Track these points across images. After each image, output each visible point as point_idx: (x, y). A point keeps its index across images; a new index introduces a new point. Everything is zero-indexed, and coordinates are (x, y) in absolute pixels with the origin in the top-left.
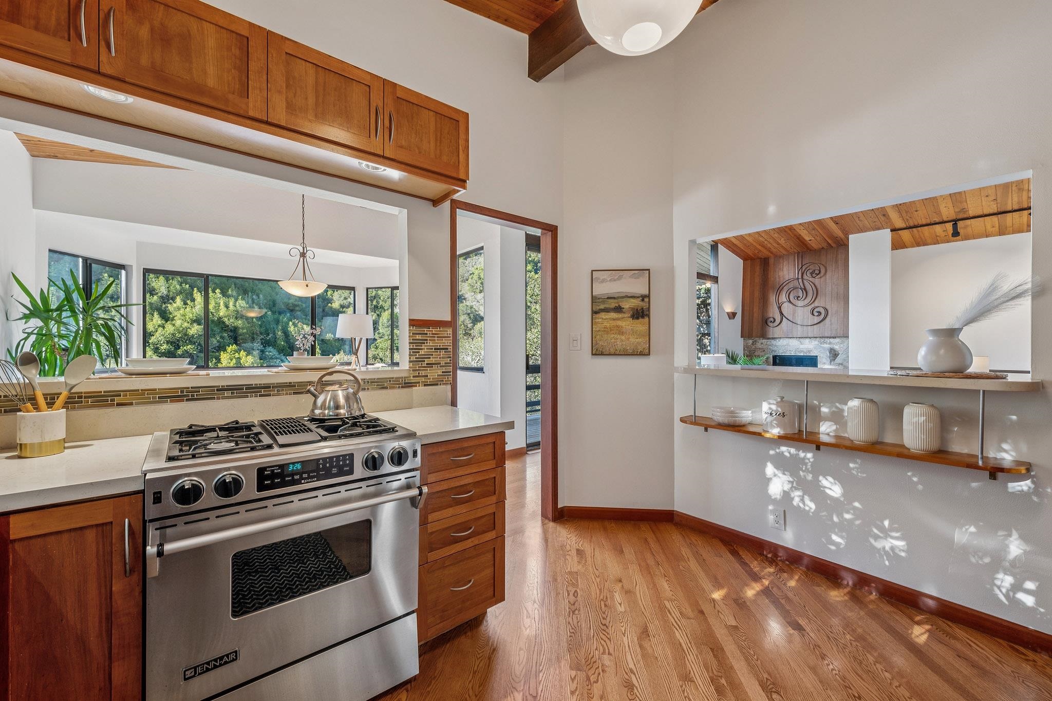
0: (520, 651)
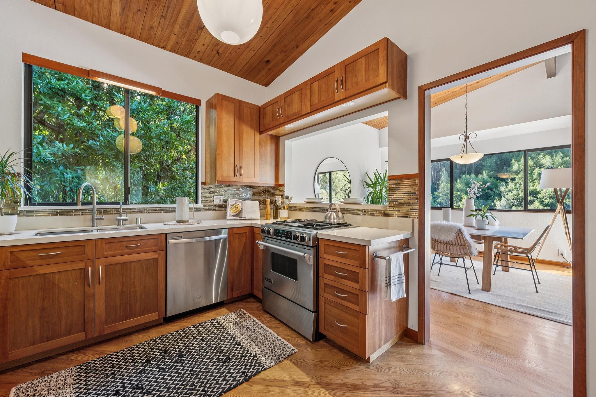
0: (341, 380)
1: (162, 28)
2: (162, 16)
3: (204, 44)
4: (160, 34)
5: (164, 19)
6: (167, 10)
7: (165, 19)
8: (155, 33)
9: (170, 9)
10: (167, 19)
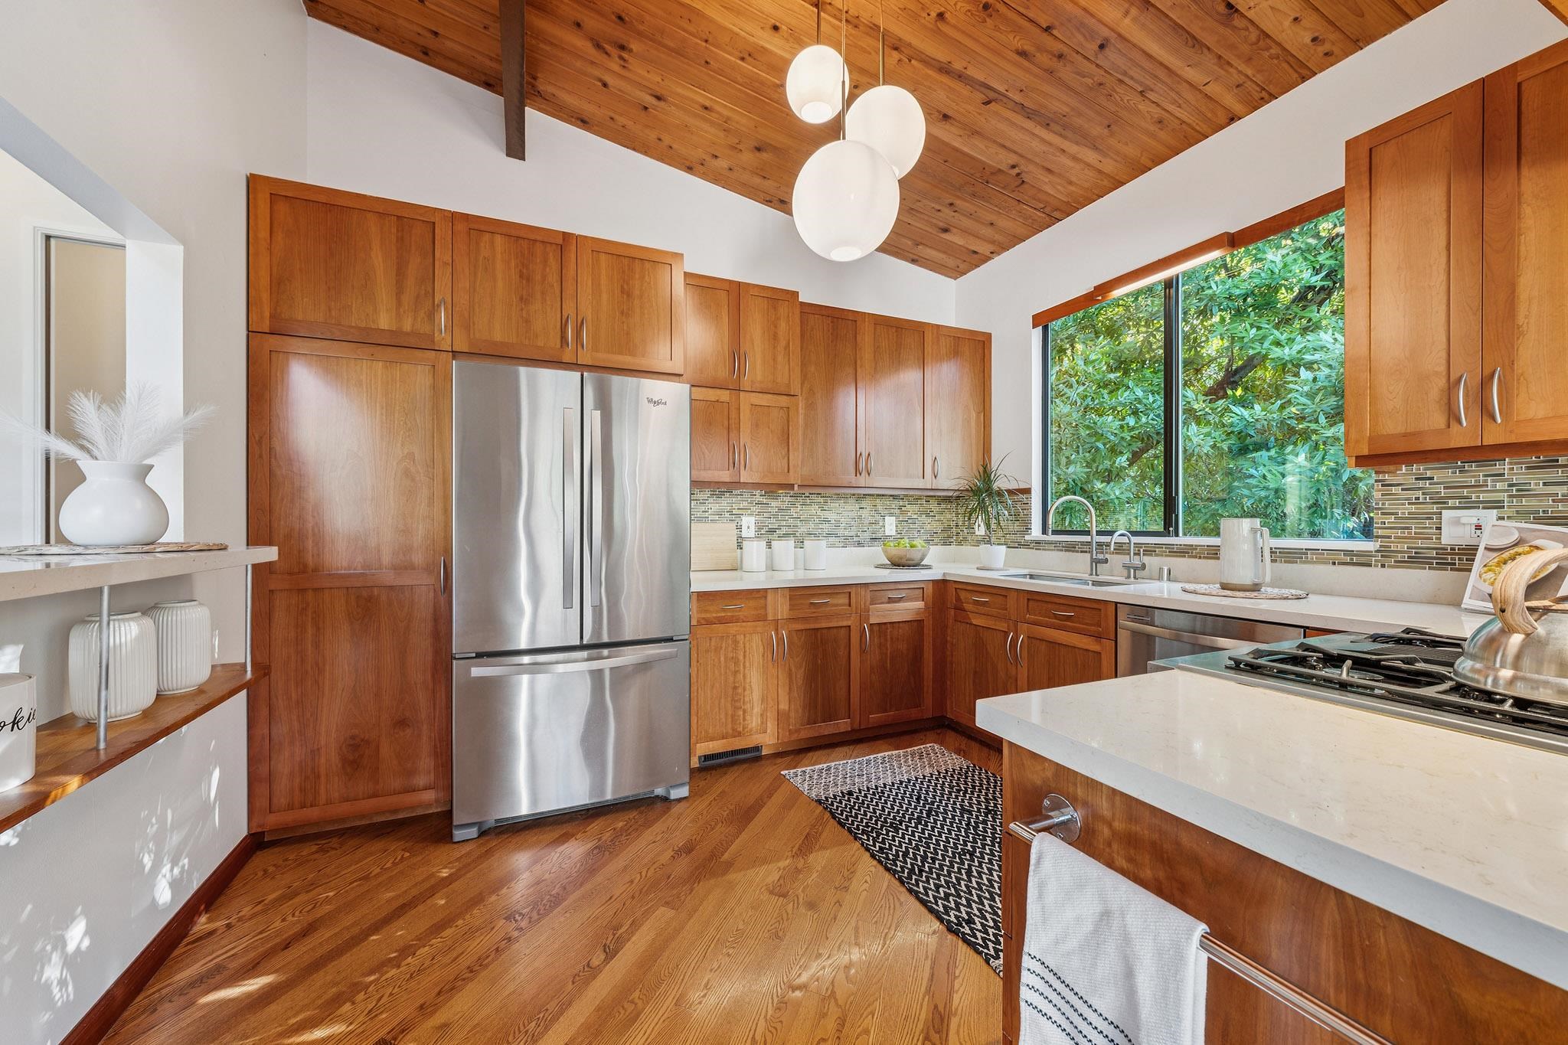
1: (1173, 104)
2: (1141, 92)
3: (1296, 19)
4: (1186, 113)
5: (1150, 92)
6: (1132, 78)
7: (1152, 90)
8: (1178, 122)
9: (1131, 73)
10: (1152, 86)
